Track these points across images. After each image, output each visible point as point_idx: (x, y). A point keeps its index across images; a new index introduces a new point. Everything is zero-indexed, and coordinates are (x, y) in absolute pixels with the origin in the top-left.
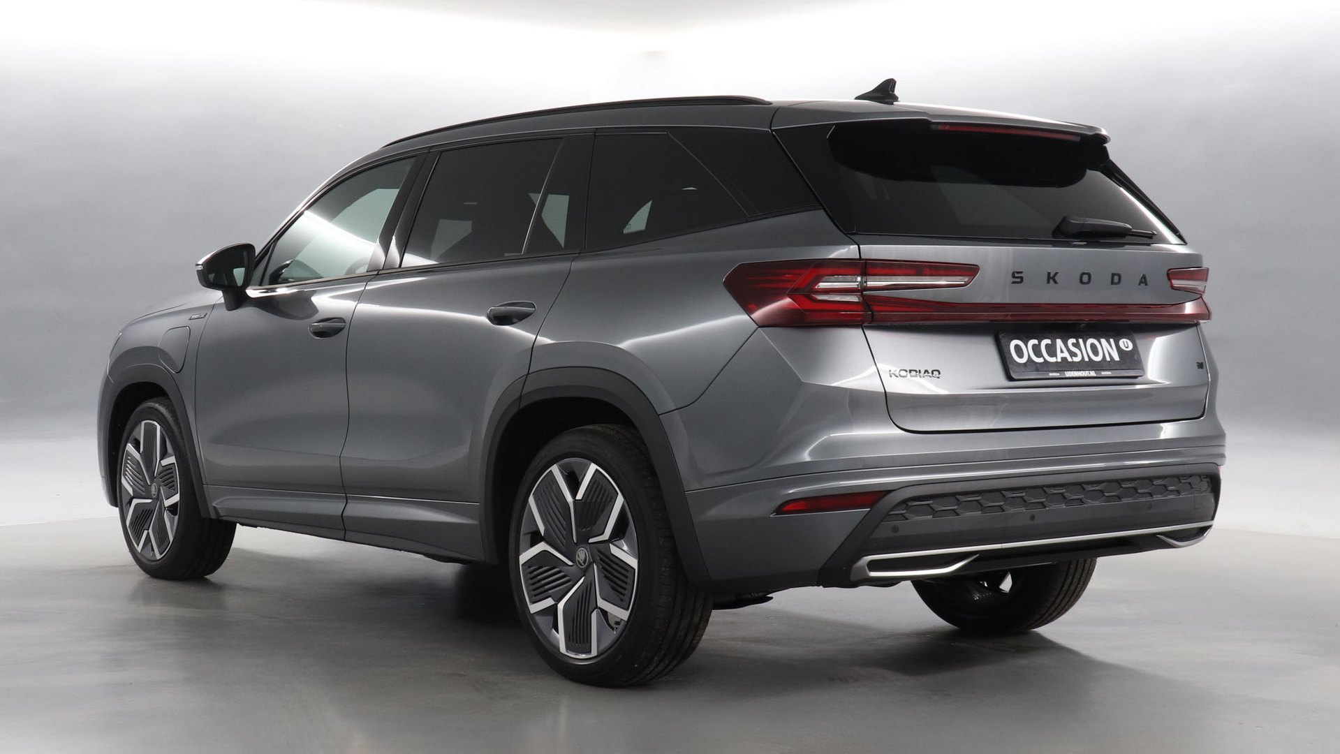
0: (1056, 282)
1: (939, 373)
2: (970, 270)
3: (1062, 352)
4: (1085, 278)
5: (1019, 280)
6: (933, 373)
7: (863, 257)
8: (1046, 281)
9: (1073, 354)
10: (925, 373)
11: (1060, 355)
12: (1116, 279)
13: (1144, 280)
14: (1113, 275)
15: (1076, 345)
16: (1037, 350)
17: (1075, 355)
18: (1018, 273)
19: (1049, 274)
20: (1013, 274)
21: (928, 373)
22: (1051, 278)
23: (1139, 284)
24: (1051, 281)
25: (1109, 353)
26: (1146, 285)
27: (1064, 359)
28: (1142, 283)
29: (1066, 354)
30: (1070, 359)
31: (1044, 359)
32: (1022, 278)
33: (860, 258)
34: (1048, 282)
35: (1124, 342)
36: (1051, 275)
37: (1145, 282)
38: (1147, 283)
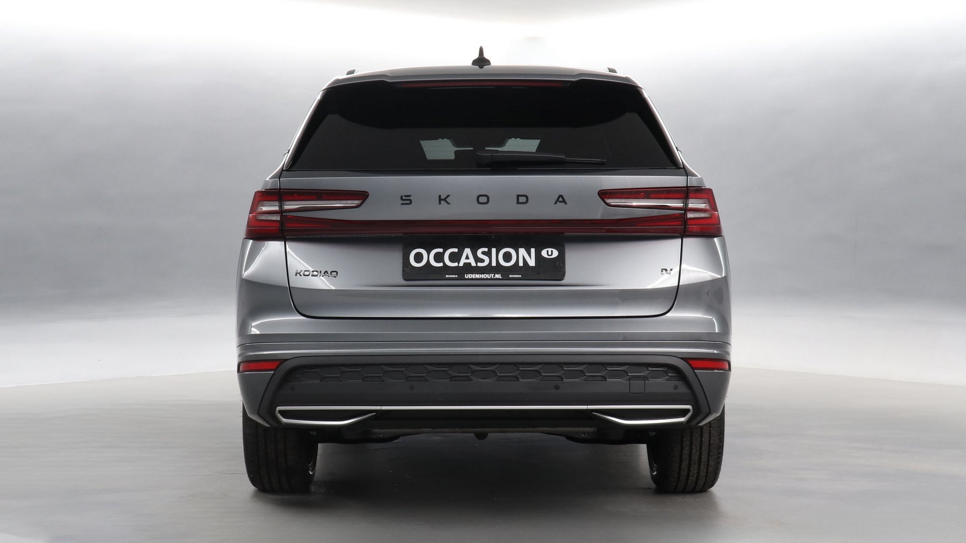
0: (449, 203)
1: (337, 274)
2: (362, 196)
3: (467, 258)
4: (483, 200)
5: (408, 202)
6: (331, 274)
7: (281, 188)
8: (437, 202)
9: (478, 260)
10: (324, 273)
11: (463, 261)
12: (523, 199)
13: (562, 200)
14: (518, 196)
15: (488, 254)
16: (439, 258)
17: (482, 261)
18: (406, 196)
19: (440, 196)
20: (402, 197)
21: (328, 273)
22: (443, 200)
23: (556, 203)
24: (443, 202)
25: (525, 260)
26: (566, 203)
27: (468, 264)
28: (560, 202)
29: (472, 261)
30: (473, 264)
31: (445, 264)
32: (410, 200)
33: (280, 189)
34: (440, 203)
35: (548, 251)
36: (442, 198)
37: (564, 201)
38: (567, 202)
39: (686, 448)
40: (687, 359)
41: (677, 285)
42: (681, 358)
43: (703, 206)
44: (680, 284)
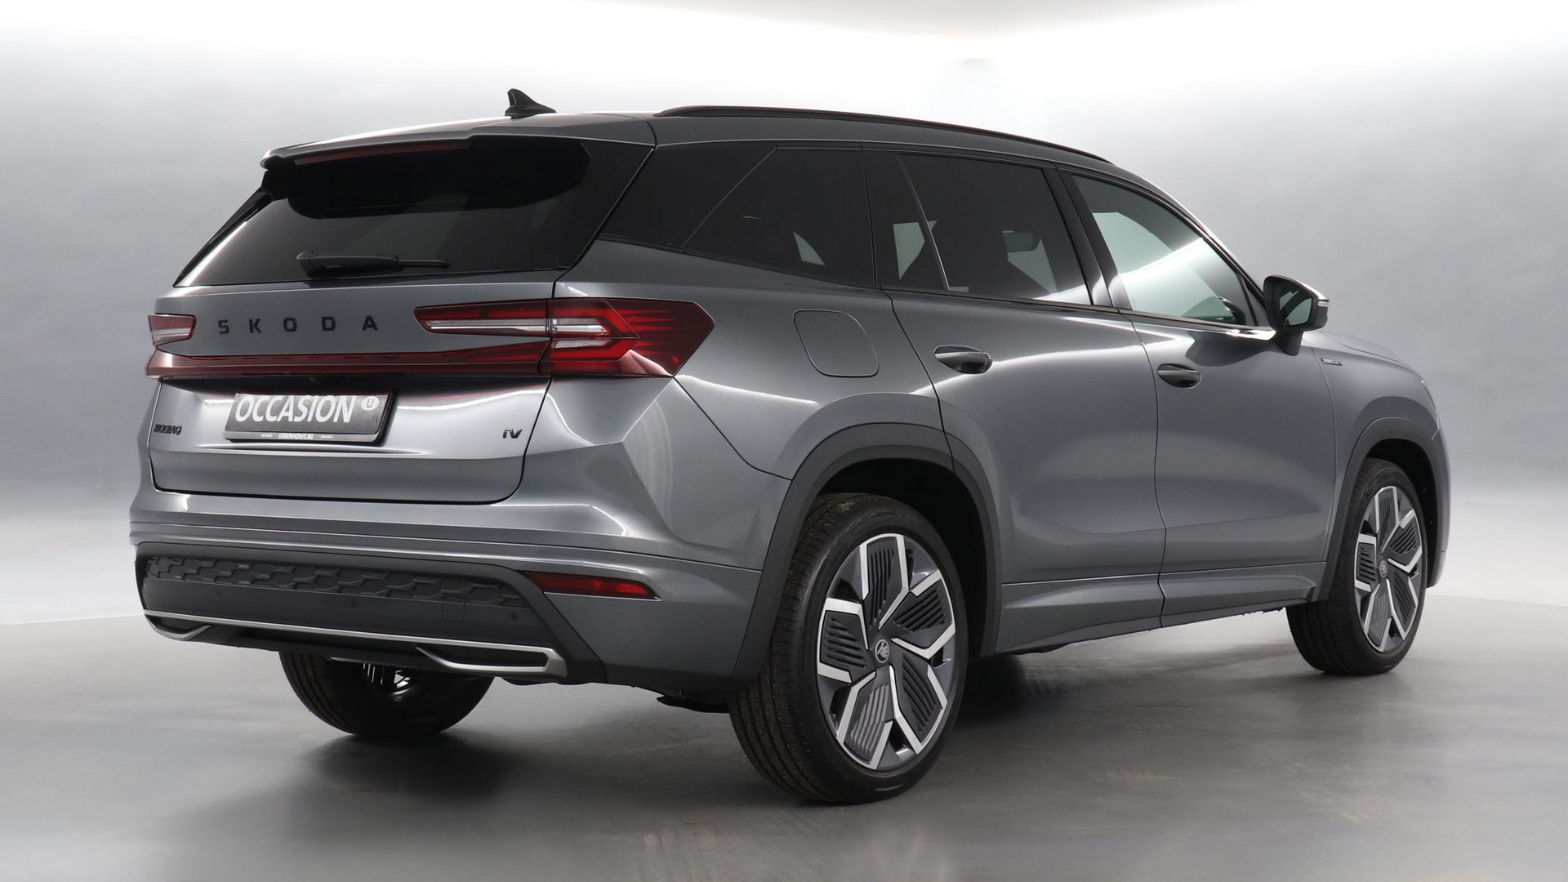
0: (259, 331)
1: (181, 430)
3: (288, 410)
4: (290, 325)
6: (177, 430)
8: (249, 330)
9: (298, 414)
10: (173, 429)
11: (283, 413)
12: (329, 324)
13: (370, 323)
14: (324, 319)
15: (307, 403)
17: (301, 415)
22: (254, 326)
23: (364, 328)
24: (254, 329)
25: (341, 411)
26: (376, 329)
27: (285, 418)
28: (370, 326)
29: (290, 414)
30: (292, 419)
31: (265, 418)
35: (368, 401)
36: (254, 322)
37: (374, 326)
38: (378, 326)
39: (749, 726)
40: (527, 573)
41: (523, 454)
42: (517, 571)
43: (596, 328)
44: (527, 453)
